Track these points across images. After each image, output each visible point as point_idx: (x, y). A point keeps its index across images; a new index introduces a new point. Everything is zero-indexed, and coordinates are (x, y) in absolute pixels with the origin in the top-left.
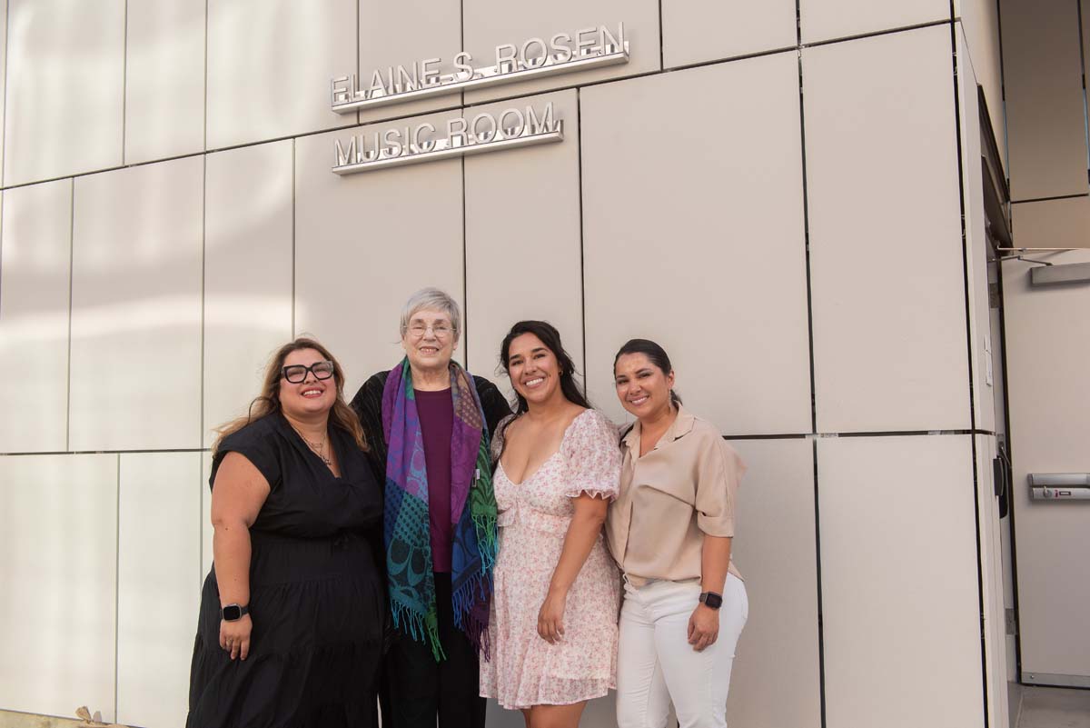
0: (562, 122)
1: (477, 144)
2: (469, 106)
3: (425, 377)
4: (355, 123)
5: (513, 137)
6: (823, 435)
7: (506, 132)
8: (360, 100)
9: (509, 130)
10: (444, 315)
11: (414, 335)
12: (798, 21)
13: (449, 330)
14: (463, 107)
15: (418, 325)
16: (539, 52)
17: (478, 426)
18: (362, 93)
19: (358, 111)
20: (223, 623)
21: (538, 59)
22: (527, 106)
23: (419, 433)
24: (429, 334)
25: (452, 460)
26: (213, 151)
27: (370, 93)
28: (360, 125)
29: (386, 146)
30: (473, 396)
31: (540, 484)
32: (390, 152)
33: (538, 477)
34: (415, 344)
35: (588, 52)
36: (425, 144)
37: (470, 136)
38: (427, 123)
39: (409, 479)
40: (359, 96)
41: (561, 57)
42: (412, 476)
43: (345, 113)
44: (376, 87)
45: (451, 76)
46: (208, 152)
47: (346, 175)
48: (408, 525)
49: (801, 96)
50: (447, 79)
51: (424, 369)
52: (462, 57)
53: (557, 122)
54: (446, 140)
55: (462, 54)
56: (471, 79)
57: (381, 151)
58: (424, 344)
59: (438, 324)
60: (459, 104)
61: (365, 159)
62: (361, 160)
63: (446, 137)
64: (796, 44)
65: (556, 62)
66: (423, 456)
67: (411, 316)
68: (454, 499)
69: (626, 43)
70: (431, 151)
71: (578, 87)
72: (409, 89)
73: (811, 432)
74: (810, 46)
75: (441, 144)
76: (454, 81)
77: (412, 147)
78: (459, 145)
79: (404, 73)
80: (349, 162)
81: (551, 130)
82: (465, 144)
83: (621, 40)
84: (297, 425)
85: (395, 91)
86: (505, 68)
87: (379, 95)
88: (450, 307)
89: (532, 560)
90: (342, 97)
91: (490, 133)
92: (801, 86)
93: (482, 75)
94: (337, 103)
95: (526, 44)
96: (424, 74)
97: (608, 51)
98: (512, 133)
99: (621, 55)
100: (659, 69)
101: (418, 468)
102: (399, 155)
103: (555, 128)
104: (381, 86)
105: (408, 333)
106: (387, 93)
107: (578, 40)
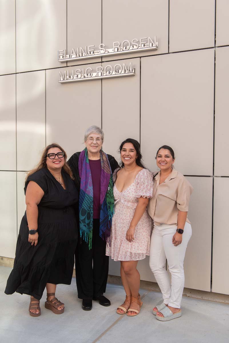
0: (135, 69)
1: (106, 75)
2: (104, 62)
3: (92, 155)
4: (66, 66)
5: (118, 74)
6: (216, 177)
7: (116, 71)
8: (67, 58)
9: (117, 71)
10: (99, 136)
11: (90, 142)
12: (215, 38)
13: (101, 140)
14: (102, 62)
15: (91, 139)
16: (128, 45)
17: (109, 173)
18: (68, 56)
19: (67, 62)
20: (30, 235)
21: (127, 47)
22: (123, 63)
23: (90, 175)
24: (95, 142)
25: (101, 184)
26: (18, 73)
27: (71, 56)
28: (67, 67)
29: (76, 74)
30: (108, 163)
31: (128, 193)
32: (77, 76)
33: (127, 191)
34: (90, 145)
35: (144, 45)
36: (89, 74)
37: (104, 72)
38: (90, 67)
39: (87, 190)
40: (67, 56)
41: (135, 47)
42: (88, 189)
43: (62, 62)
44: (72, 54)
45: (98, 51)
46: (17, 73)
47: (63, 83)
48: (86, 204)
49: (215, 64)
50: (96, 52)
51: (92, 153)
52: (102, 45)
53: (133, 69)
54: (96, 73)
55: (102, 44)
56: (104, 53)
57: (75, 76)
58: (93, 145)
59: (98, 139)
60: (101, 61)
61: (69, 78)
62: (68, 79)
63: (96, 72)
64: (214, 46)
65: (133, 49)
66: (92, 182)
67: (89, 135)
68: (101, 197)
69: (157, 43)
70: (91, 77)
71: (140, 57)
72: (84, 55)
73: (212, 175)
74: (219, 47)
75: (94, 74)
76: (99, 53)
77: (85, 75)
78: (100, 76)
79: (82, 50)
80: (64, 79)
81: (131, 72)
82: (103, 75)
83: (155, 42)
84: (52, 172)
85: (79, 56)
86: (116, 49)
87: (74, 57)
88: (101, 133)
89: (124, 216)
90: (61, 57)
91: (111, 71)
92: (215, 60)
93: (109, 52)
94: (59, 59)
95: (123, 42)
96: (89, 50)
97: (151, 46)
98: (118, 72)
99: (155, 47)
100: (168, 52)
101: (90, 186)
102: (80, 78)
103: (132, 71)
104: (75, 54)
105: (87, 141)
106: (77, 56)
107: (141, 41)
